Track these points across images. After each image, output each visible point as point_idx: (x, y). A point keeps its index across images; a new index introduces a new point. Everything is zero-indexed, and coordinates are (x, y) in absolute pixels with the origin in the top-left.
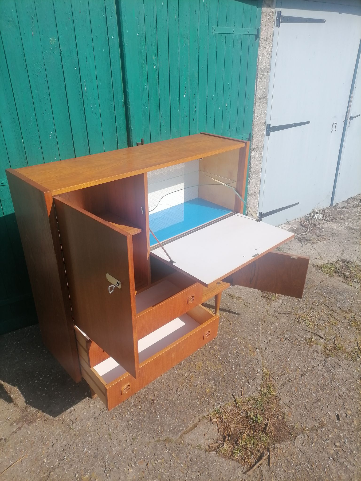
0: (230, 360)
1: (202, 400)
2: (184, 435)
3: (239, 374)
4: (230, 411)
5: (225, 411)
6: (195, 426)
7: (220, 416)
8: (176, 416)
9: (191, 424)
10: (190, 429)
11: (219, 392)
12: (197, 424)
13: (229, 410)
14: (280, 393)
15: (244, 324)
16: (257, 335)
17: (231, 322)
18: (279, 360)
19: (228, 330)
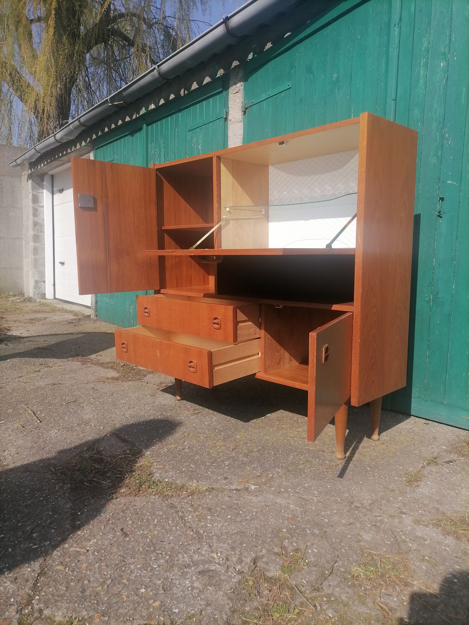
0: (226, 463)
1: (157, 443)
2: (115, 435)
3: (197, 467)
6: (123, 440)
8: (141, 430)
9: (127, 437)
12: (126, 441)
15: (327, 483)
16: (296, 492)
17: (324, 470)
18: (230, 507)
19: (302, 465)
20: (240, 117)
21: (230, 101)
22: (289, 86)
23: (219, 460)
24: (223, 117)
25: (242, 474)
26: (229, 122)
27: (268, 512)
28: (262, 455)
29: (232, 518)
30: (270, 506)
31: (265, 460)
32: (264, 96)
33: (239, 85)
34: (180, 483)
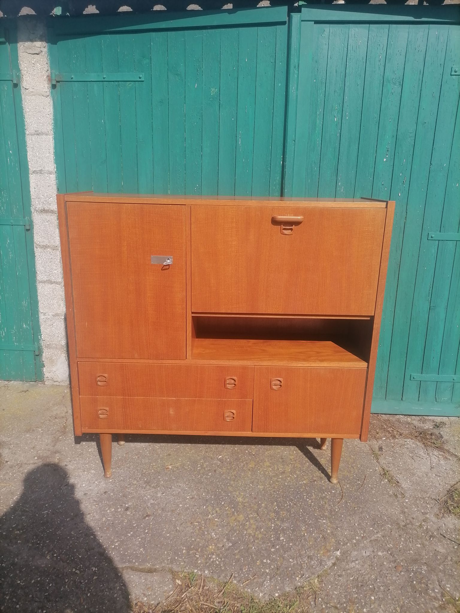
0: (282, 538)
1: (191, 552)
2: (129, 570)
3: (272, 560)
4: (208, 590)
5: (202, 584)
6: (150, 571)
7: (189, 584)
8: (146, 545)
9: (149, 565)
10: (141, 569)
11: (221, 559)
12: (155, 570)
13: (208, 588)
15: (362, 514)
16: (363, 537)
17: (343, 501)
18: (357, 587)
19: (327, 506)
20: (46, 90)
21: (23, 62)
22: (140, 78)
23: (272, 539)
24: (12, 80)
25: (311, 543)
26: (23, 91)
27: (382, 572)
28: (289, 511)
29: (376, 597)
30: (373, 564)
31: (299, 515)
32: (93, 77)
33: (38, 44)
34: (291, 590)
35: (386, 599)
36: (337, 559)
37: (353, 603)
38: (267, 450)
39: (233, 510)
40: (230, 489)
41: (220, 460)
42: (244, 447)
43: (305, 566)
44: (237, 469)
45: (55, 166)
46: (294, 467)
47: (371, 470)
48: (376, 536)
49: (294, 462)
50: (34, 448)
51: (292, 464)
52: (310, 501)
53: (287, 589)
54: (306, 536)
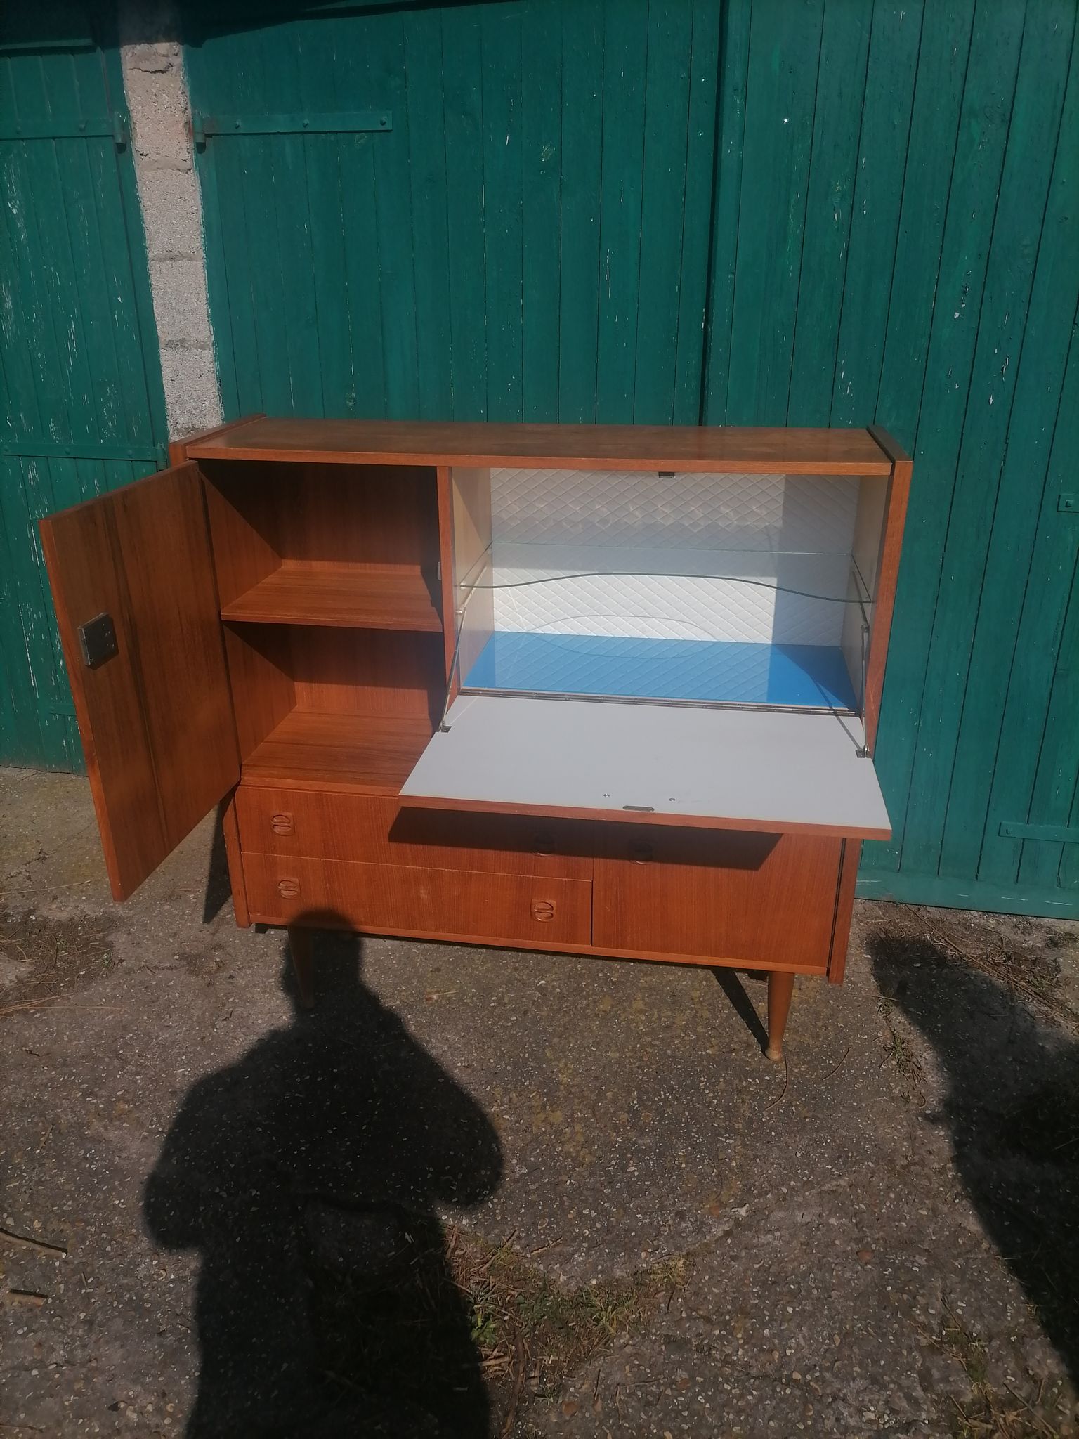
0: (631, 1169)
3: (603, 1213)
4: (462, 1256)
13: (462, 1252)
14: (628, 1344)
15: (818, 1132)
16: (805, 1183)
17: (784, 1101)
18: (764, 1284)
19: (745, 1108)
20: (187, 156)
21: (134, 92)
22: (383, 124)
23: (611, 1169)
24: (112, 136)
25: (689, 1185)
26: (137, 159)
27: (825, 1260)
28: (660, 1112)
29: (797, 1309)
30: (810, 1241)
31: (679, 1124)
32: (281, 123)
33: (163, 47)
34: (625, 1275)
35: (818, 1314)
36: (737, 1223)
37: (747, 1315)
38: (645, 974)
39: (545, 1099)
40: (549, 1053)
41: (540, 989)
42: (598, 965)
43: (665, 1231)
44: (572, 1013)
45: (212, 329)
46: (695, 1016)
47: (866, 1037)
48: (835, 1183)
49: (698, 1006)
50: (175, 934)
51: (691, 1009)
52: (711, 1095)
53: (618, 1273)
54: (684, 1169)
